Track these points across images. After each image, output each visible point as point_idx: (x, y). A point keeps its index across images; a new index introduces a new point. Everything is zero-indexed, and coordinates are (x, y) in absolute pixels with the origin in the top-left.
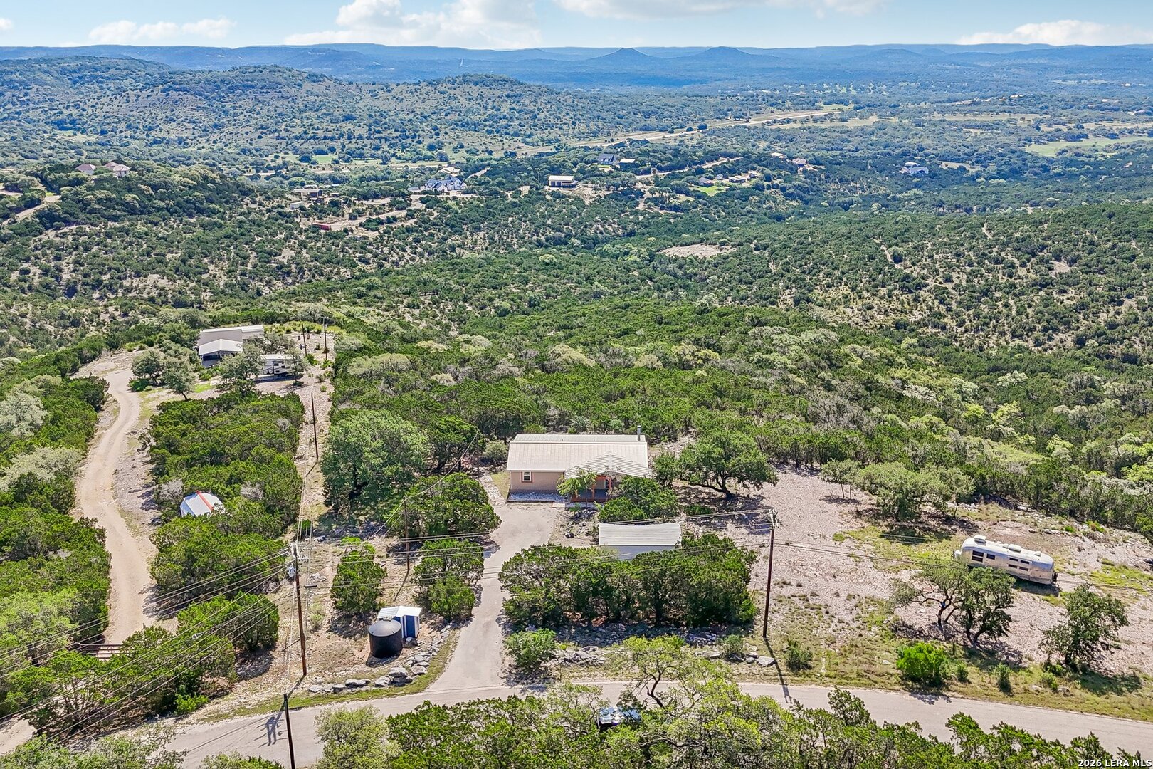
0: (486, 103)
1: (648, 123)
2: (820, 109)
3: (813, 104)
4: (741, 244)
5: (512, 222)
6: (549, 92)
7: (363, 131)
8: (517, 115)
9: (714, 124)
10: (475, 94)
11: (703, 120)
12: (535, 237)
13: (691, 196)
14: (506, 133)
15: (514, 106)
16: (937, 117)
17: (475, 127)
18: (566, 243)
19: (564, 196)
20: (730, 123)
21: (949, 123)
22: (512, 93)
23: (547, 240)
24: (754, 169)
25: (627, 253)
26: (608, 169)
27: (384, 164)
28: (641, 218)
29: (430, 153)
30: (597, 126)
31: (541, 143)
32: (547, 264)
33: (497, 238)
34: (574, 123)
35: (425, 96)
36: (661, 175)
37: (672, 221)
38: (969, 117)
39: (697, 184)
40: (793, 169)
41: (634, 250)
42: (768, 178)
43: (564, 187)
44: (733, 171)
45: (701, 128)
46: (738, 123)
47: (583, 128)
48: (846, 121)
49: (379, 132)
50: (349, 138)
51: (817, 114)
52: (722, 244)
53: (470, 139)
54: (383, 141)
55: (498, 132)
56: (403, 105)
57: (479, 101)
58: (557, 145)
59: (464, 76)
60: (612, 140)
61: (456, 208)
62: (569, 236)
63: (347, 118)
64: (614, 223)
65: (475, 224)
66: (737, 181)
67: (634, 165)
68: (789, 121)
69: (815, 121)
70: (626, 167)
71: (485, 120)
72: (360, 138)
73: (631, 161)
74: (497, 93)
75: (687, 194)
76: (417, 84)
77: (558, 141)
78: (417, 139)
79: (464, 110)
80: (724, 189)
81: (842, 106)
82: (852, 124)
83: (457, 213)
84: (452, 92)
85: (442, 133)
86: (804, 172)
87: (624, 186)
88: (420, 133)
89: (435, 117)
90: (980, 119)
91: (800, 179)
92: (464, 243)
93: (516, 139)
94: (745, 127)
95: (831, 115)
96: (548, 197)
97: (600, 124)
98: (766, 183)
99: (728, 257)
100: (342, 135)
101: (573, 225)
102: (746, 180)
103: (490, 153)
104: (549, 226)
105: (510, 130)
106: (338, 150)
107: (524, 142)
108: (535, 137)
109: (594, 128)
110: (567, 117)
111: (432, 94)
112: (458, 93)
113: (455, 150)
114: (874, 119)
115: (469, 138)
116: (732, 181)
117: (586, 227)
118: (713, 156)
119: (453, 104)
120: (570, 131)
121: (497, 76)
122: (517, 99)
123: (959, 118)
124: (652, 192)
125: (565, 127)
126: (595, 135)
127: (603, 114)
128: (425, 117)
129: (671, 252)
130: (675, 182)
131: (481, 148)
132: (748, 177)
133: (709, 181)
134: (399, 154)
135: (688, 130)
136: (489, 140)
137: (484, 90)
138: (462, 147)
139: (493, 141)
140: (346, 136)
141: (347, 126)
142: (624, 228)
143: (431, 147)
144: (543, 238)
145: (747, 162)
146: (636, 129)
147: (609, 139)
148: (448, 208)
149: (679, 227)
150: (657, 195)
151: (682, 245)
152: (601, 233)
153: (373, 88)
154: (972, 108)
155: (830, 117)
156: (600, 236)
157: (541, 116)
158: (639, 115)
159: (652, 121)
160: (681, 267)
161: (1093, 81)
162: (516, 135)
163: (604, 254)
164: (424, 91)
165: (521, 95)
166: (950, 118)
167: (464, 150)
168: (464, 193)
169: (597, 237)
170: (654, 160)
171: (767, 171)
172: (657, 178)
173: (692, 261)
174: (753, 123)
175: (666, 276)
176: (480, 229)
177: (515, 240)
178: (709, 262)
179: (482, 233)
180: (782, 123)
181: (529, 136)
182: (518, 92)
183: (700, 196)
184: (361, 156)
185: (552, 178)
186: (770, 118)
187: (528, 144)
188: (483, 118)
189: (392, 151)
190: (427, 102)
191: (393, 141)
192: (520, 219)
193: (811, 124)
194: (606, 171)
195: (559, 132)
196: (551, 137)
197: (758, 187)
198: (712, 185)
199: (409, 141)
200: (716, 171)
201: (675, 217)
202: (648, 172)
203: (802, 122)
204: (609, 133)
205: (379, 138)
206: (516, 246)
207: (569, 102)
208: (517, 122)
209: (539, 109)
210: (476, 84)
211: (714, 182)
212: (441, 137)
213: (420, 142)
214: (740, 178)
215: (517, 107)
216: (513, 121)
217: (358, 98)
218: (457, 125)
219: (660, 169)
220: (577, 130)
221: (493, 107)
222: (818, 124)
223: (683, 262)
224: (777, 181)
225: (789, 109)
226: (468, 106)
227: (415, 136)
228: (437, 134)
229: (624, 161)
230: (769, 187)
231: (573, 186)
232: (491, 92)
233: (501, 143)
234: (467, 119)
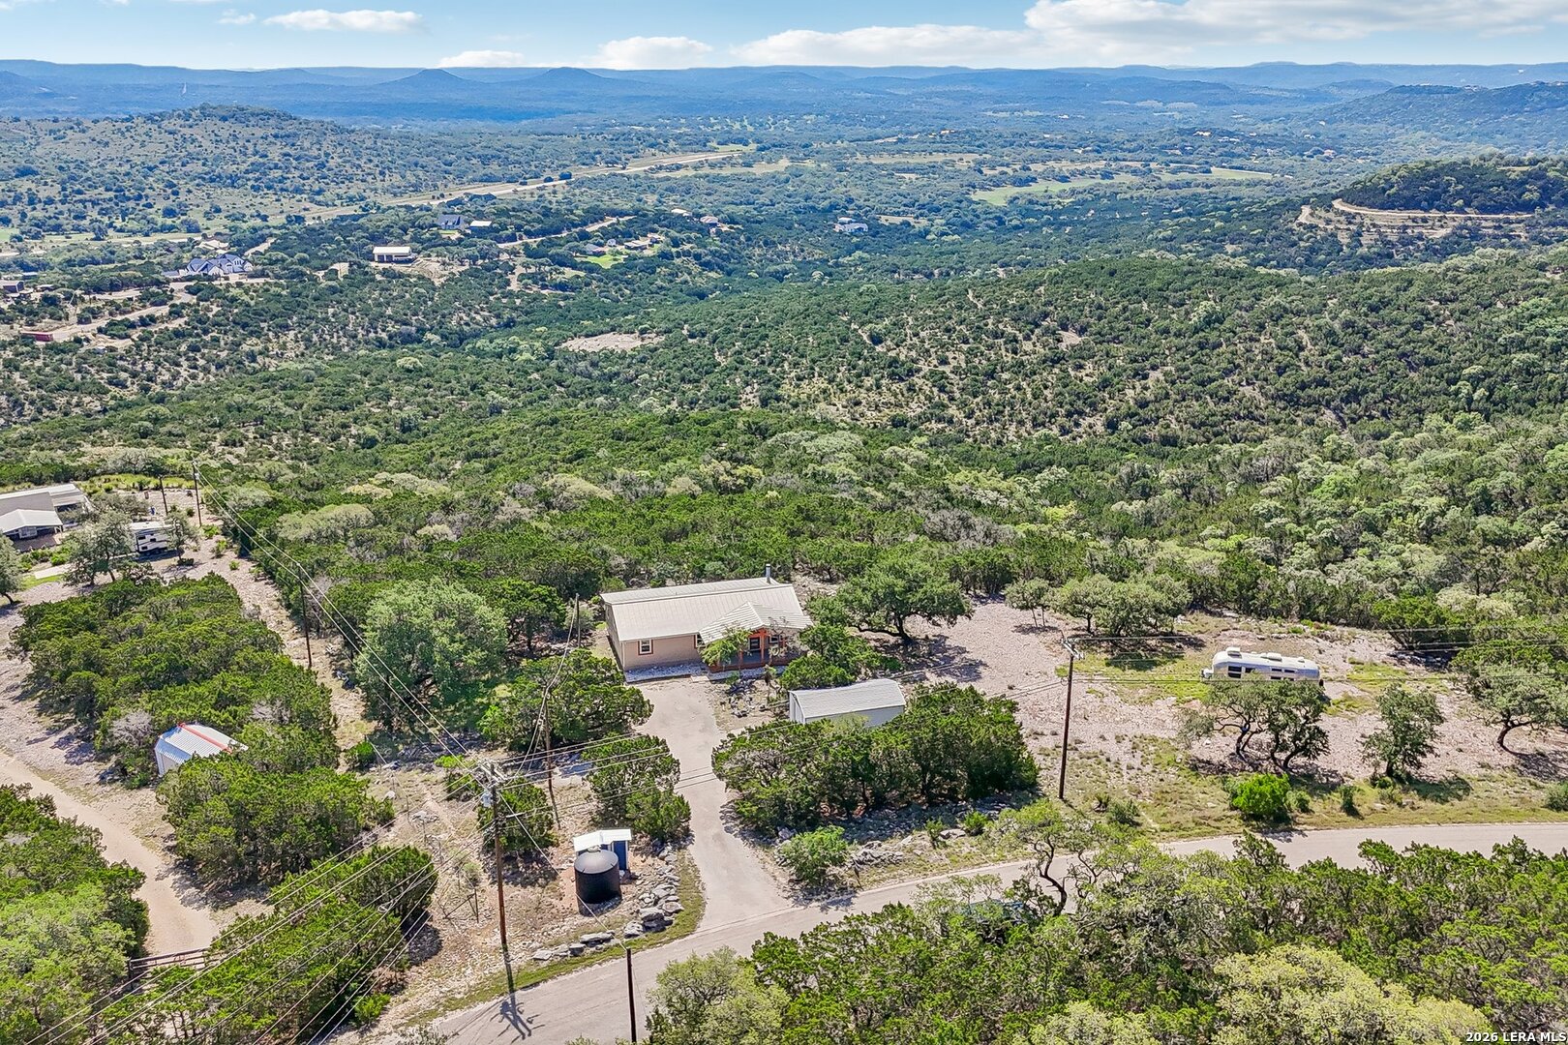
0: (244, 146)
1: (488, 171)
2: (713, 150)
3: (703, 144)
4: (669, 331)
5: (334, 315)
6: (338, 130)
7: (54, 191)
8: (295, 163)
9: (580, 173)
10: (224, 134)
11: (565, 166)
12: (372, 335)
13: (580, 269)
14: (282, 190)
15: (287, 150)
16: (861, 159)
17: (233, 181)
18: (420, 342)
19: (401, 275)
20: (601, 170)
21: (878, 167)
22: (281, 132)
23: (391, 337)
24: (655, 231)
25: (513, 350)
26: (455, 236)
27: (97, 239)
28: (518, 302)
29: (169, 221)
30: (417, 176)
31: (338, 202)
32: (409, 371)
33: (315, 338)
34: (382, 173)
35: (144, 137)
36: (533, 242)
37: (562, 303)
38: (898, 158)
39: (584, 253)
40: (704, 230)
41: (524, 345)
42: (676, 244)
43: (397, 262)
44: (628, 235)
45: (563, 177)
46: (612, 170)
47: (396, 179)
48: (750, 166)
49: (79, 192)
50: (31, 202)
51: (712, 157)
52: (643, 332)
53: (230, 200)
54: (89, 205)
55: (269, 188)
56: (111, 151)
57: (233, 144)
58: (363, 204)
59: (202, 108)
60: (442, 196)
61: (246, 298)
62: (421, 330)
63: (24, 173)
64: (482, 309)
65: (279, 320)
66: (636, 248)
67: (490, 230)
68: (678, 167)
69: (712, 166)
70: (480, 232)
71: (247, 172)
72: (50, 201)
73: (487, 224)
74: (259, 132)
75: (574, 267)
76: (127, 120)
77: (363, 199)
78: (143, 201)
79: (210, 158)
80: (621, 259)
81: (740, 147)
82: (760, 170)
83: (248, 305)
84: (187, 131)
85: (183, 191)
86: (719, 233)
87: (483, 258)
88: (148, 191)
89: (166, 168)
90: (914, 160)
91: (715, 244)
92: (267, 349)
93: (298, 197)
94: (623, 175)
95: (731, 158)
96: (379, 277)
98: (674, 250)
99: (656, 349)
100: (18, 199)
101: (425, 315)
102: (649, 246)
103: (265, 218)
104: (390, 317)
105: (288, 185)
106: (16, 221)
107: (312, 201)
108: (327, 193)
109: (413, 180)
110: (371, 165)
111: (155, 134)
112: (197, 132)
113: (208, 216)
114: (784, 163)
115: (227, 198)
116: (628, 248)
117: (444, 316)
118: (596, 215)
119: (191, 148)
120: (379, 185)
121: (256, 107)
122: (290, 141)
123: (886, 159)
124: (526, 266)
125: (369, 179)
126: (416, 189)
127: (422, 161)
128: (150, 169)
129: (576, 345)
130: (553, 251)
131: (248, 212)
132: (647, 242)
133: (600, 249)
134: (119, 224)
135: (546, 181)
136: (258, 200)
137: (238, 127)
138: (218, 210)
139: (264, 201)
140: (26, 200)
141: (25, 185)
142: (498, 316)
143: (169, 213)
144: (384, 335)
145: (642, 222)
146: (474, 180)
147: (437, 194)
148: (234, 299)
149: (574, 311)
150: (533, 270)
151: (587, 336)
152: (467, 324)
153: (55, 126)
154: (900, 146)
155: (728, 161)
156: (466, 328)
157: (332, 163)
158: (474, 161)
159: (494, 168)
160: (594, 365)
161: (1027, 113)
162: (298, 191)
163: (479, 353)
164: (141, 131)
165: (295, 135)
166: (877, 161)
167: (222, 215)
168: (251, 276)
169: (462, 331)
170: (519, 222)
171: (673, 233)
172: (526, 246)
173: (608, 356)
174: (631, 170)
175: (578, 378)
176: (287, 327)
177: (344, 341)
178: (632, 357)
179: (292, 334)
180: (670, 169)
181: (319, 193)
182: (290, 130)
183: (591, 269)
184: (58, 229)
185: (378, 250)
186: (653, 162)
187: (319, 203)
188: (243, 167)
189: (106, 220)
190: (150, 147)
191: (105, 206)
192: (346, 310)
193: (706, 170)
194: (453, 238)
195: (362, 186)
196: (352, 192)
197: (665, 256)
198: (603, 253)
199: (131, 204)
200: (606, 234)
201: (566, 298)
202: (512, 238)
203: (695, 168)
204: (435, 186)
205: (81, 201)
206: (346, 349)
207: (369, 143)
208: (297, 174)
209: (327, 155)
210: (224, 119)
211: (606, 249)
212: (182, 198)
213: (150, 206)
214: (641, 242)
215: (292, 152)
216: (289, 172)
217: (33, 142)
218: (204, 179)
219: (529, 234)
220: (388, 183)
221: (256, 153)
222: (716, 171)
223: (596, 358)
224: (687, 247)
225: (674, 150)
226: (217, 152)
227: (140, 197)
228: (176, 193)
229: (476, 223)
230: (678, 255)
231: (410, 261)
232: (250, 130)
233: (278, 204)
234: (218, 170)
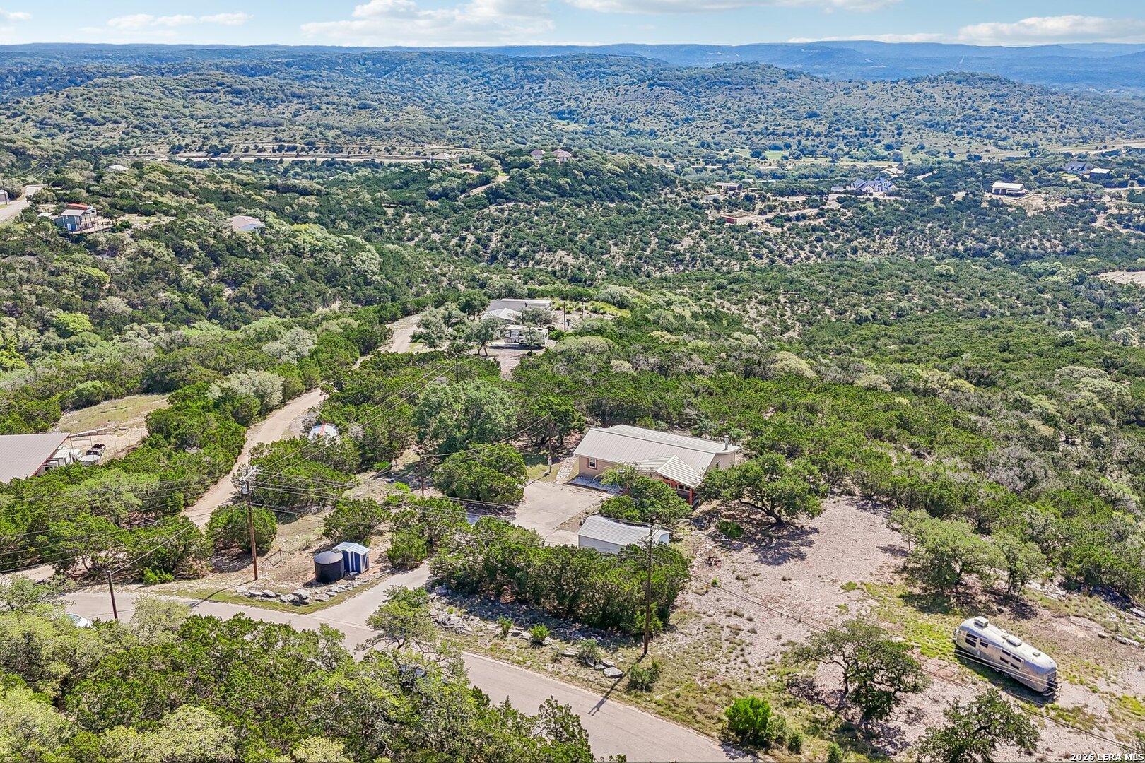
0: (965, 103)
5: (930, 229)
6: (1044, 92)
7: (822, 129)
8: (997, 116)
10: (954, 93)
12: (952, 246)
14: (978, 135)
15: (995, 106)
17: (945, 127)
18: (986, 256)
19: (1003, 205)
22: (997, 93)
23: (966, 250)
25: (1052, 273)
26: (1072, 178)
27: (833, 162)
28: (1092, 235)
29: (886, 153)
30: (1091, 131)
31: (1014, 147)
32: (941, 275)
33: (908, 243)
34: (1063, 127)
35: (900, 94)
36: (1140, 189)
37: (1132, 242)
41: (1064, 270)
43: (1010, 195)
47: (1073, 132)
49: (839, 130)
50: (808, 135)
53: (934, 140)
54: (841, 138)
55: (968, 134)
56: (874, 103)
57: (958, 101)
59: (948, 74)
60: (1105, 147)
61: (873, 210)
62: (993, 248)
63: (811, 115)
64: (1055, 238)
65: (888, 228)
67: (1108, 176)
70: (1095, 178)
71: (958, 121)
72: (819, 135)
73: (1105, 171)
74: (980, 92)
76: (894, 82)
77: (1036, 145)
78: (877, 138)
79: (937, 110)
83: (872, 215)
84: (929, 91)
85: (905, 133)
87: (1085, 198)
88: (882, 132)
89: (904, 116)
92: (869, 247)
93: (987, 141)
96: (984, 205)
97: (1096, 129)
100: (801, 132)
101: (1002, 237)
103: (952, 155)
104: (973, 236)
105: (984, 132)
106: (794, 147)
107: (995, 145)
108: (1010, 141)
109: (1087, 134)
110: (1056, 120)
111: (907, 92)
112: (936, 92)
113: (914, 151)
117: (1018, 240)
119: (927, 103)
120: (1056, 135)
121: (984, 74)
122: (1002, 99)
124: (1119, 207)
125: (1050, 131)
126: (1085, 140)
127: (1104, 118)
128: (894, 116)
129: (1110, 276)
131: (942, 150)
134: (853, 152)
136: (956, 142)
137: (966, 89)
138: (923, 148)
139: (959, 143)
140: (805, 133)
141: (808, 123)
142: (1065, 245)
143: (889, 147)
144: (961, 248)
147: (1102, 145)
148: (865, 210)
149: (1139, 249)
150: (1125, 211)
151: (1129, 270)
152: (1034, 248)
153: (847, 85)
156: (1031, 251)
157: (1026, 118)
160: (1112, 294)
162: (989, 137)
163: (1025, 271)
164: (899, 89)
165: (1007, 95)
167: (924, 151)
168: (889, 195)
169: (1026, 252)
170: (1136, 172)
172: (1132, 192)
175: (1087, 302)
176: (892, 233)
179: (892, 238)
181: (1004, 140)
182: (1005, 91)
184: (813, 153)
185: (1000, 185)
187: (1000, 147)
188: (956, 118)
189: (847, 150)
190: (900, 101)
191: (851, 140)
192: (941, 226)
194: (1070, 180)
195: (1041, 135)
196: (1030, 141)
199: (868, 140)
202: (1124, 185)
205: (836, 136)
206: (927, 254)
207: (1065, 103)
208: (995, 124)
209: (1025, 111)
210: (959, 82)
212: (902, 137)
213: (879, 142)
215: (999, 108)
216: (989, 123)
217: (831, 95)
218: (926, 125)
219: (1141, 183)
220: (1064, 134)
221: (972, 108)
223: (1118, 289)
226: (943, 106)
227: (875, 135)
228: (900, 134)
229: (1097, 170)
231: (1020, 195)
232: (974, 91)
233: (968, 146)
234: (938, 119)
